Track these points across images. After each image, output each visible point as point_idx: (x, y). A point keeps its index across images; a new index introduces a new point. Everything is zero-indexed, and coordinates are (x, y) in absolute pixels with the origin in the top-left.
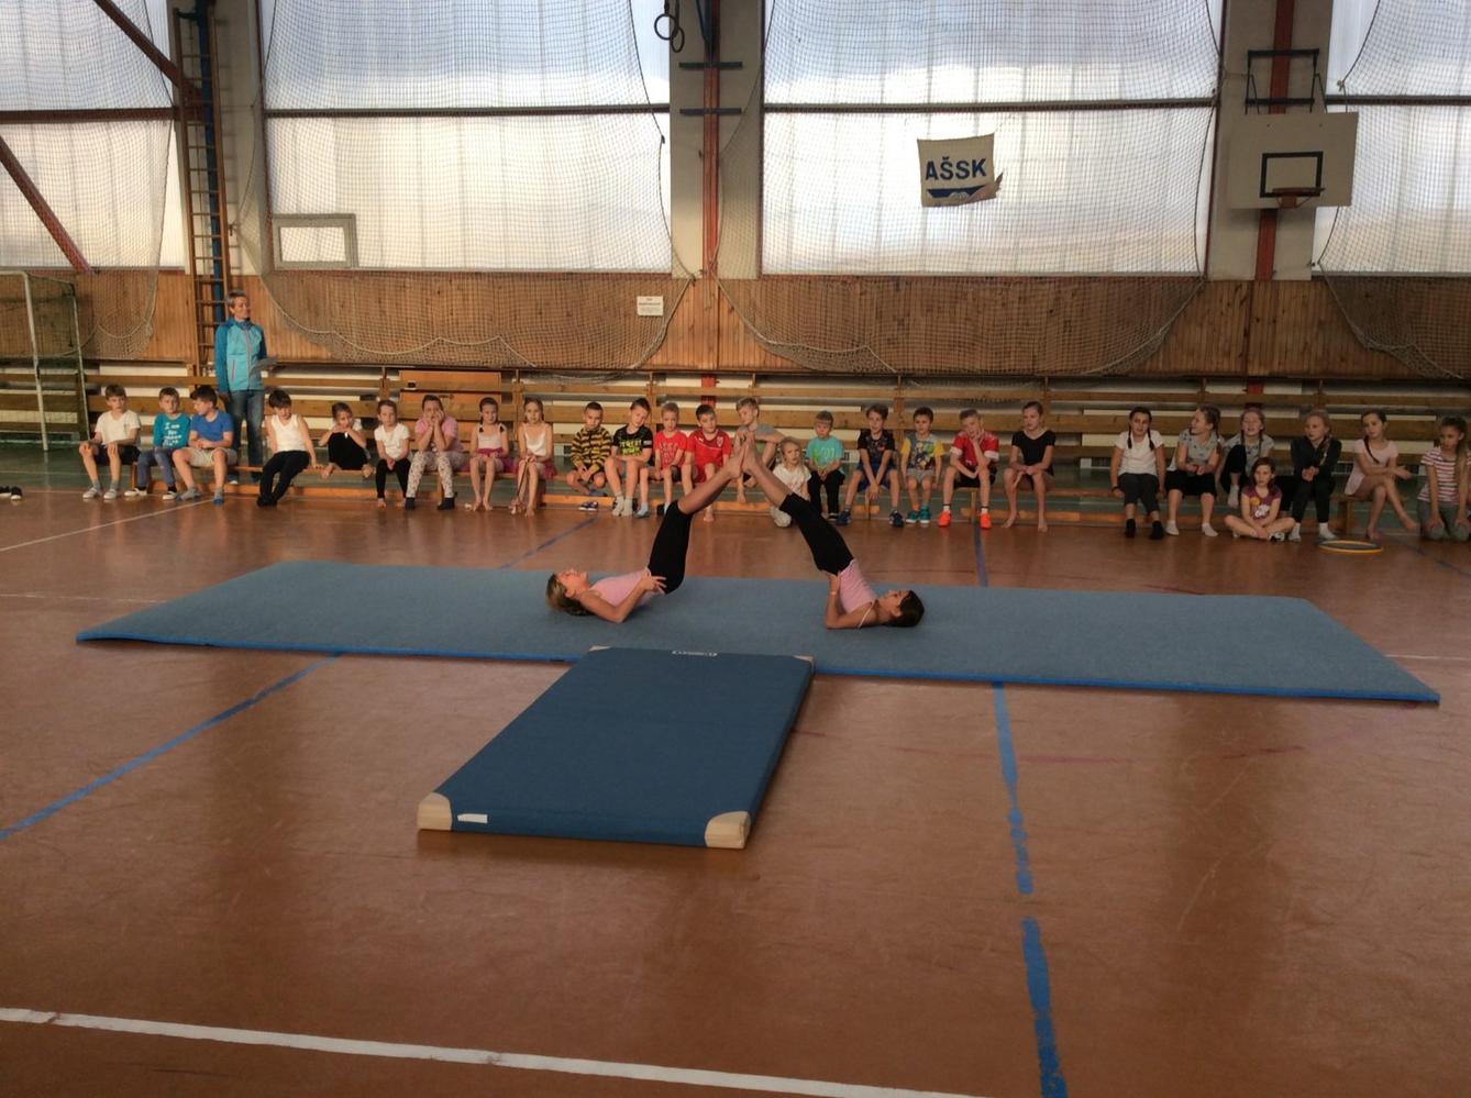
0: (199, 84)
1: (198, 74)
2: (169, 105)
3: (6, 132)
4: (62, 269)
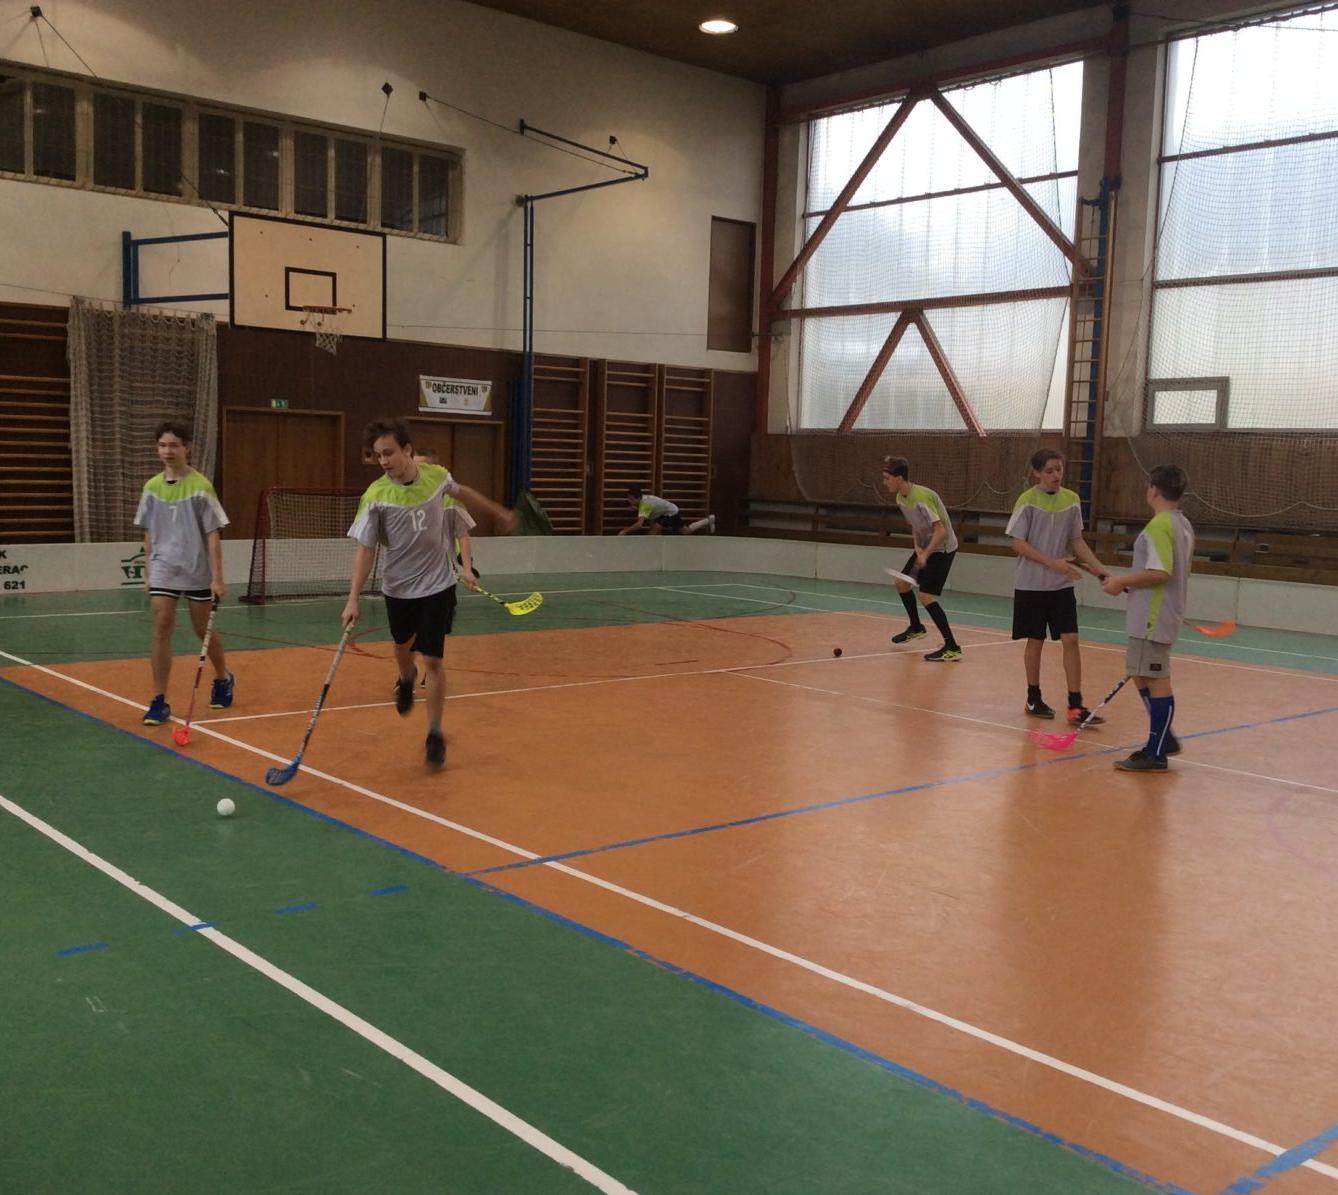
0: (1095, 263)
1: (1095, 253)
2: (1067, 284)
3: (932, 316)
4: (960, 432)
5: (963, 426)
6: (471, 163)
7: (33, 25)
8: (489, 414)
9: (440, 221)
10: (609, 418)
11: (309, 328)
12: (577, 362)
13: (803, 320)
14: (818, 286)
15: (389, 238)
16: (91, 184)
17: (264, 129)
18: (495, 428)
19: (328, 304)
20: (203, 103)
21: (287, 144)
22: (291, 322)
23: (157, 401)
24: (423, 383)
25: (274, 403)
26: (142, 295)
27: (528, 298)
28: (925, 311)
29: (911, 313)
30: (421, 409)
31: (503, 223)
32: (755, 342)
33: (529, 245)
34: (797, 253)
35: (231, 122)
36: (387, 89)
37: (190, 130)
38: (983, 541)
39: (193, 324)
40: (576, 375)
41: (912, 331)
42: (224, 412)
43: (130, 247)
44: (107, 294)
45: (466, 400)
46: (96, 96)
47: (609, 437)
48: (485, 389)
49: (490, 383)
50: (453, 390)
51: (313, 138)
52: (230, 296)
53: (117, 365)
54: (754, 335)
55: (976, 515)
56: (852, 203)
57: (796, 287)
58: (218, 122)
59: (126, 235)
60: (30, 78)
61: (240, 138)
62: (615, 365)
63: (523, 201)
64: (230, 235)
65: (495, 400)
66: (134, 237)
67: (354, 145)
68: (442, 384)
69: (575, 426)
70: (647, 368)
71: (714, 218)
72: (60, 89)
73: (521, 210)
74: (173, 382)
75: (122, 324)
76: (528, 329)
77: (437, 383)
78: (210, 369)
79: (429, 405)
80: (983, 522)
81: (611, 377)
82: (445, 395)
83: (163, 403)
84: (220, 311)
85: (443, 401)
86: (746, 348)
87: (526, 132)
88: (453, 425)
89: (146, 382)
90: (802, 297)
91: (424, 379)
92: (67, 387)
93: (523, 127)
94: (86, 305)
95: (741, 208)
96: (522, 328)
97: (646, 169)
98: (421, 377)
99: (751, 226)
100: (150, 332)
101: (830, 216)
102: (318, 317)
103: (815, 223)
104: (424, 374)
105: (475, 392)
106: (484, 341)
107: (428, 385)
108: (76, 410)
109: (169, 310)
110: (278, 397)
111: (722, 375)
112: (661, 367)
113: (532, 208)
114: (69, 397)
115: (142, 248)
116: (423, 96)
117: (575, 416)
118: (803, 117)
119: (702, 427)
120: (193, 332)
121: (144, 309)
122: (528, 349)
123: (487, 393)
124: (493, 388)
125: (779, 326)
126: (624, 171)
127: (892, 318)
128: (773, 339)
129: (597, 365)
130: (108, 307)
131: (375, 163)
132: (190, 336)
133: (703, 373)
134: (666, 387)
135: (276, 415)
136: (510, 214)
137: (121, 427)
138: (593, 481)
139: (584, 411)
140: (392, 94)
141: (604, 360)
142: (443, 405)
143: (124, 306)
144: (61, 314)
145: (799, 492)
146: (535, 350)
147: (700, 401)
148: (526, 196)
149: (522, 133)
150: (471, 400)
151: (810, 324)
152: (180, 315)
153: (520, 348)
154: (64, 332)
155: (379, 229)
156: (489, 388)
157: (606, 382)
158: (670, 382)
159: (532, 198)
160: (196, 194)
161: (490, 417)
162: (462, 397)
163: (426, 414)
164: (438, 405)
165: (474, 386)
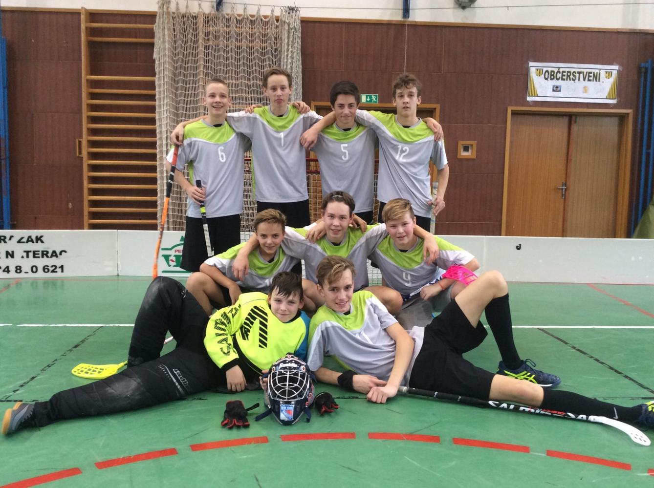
8: (614, 101)
18: (622, 118)
24: (533, 71)
25: (364, 98)
30: (529, 99)
39: (277, 21)
45: (585, 88)
49: (616, 67)
50: (569, 76)
53: (201, 62)
65: (620, 88)
68: (556, 70)
77: (550, 70)
79: (539, 92)
82: (560, 83)
85: (556, 89)
88: (571, 115)
91: (534, 67)
98: (531, 64)
100: (233, 29)
104: (536, 61)
105: (596, 77)
107: (539, 72)
108: (160, 107)
110: (368, 92)
123: (612, 80)
124: (620, 73)
132: (274, 31)
142: (557, 94)
150: (592, 87)
156: (615, 73)
161: (614, 106)
162: (581, 84)
163: (536, 103)
164: (550, 93)
165: (596, 71)
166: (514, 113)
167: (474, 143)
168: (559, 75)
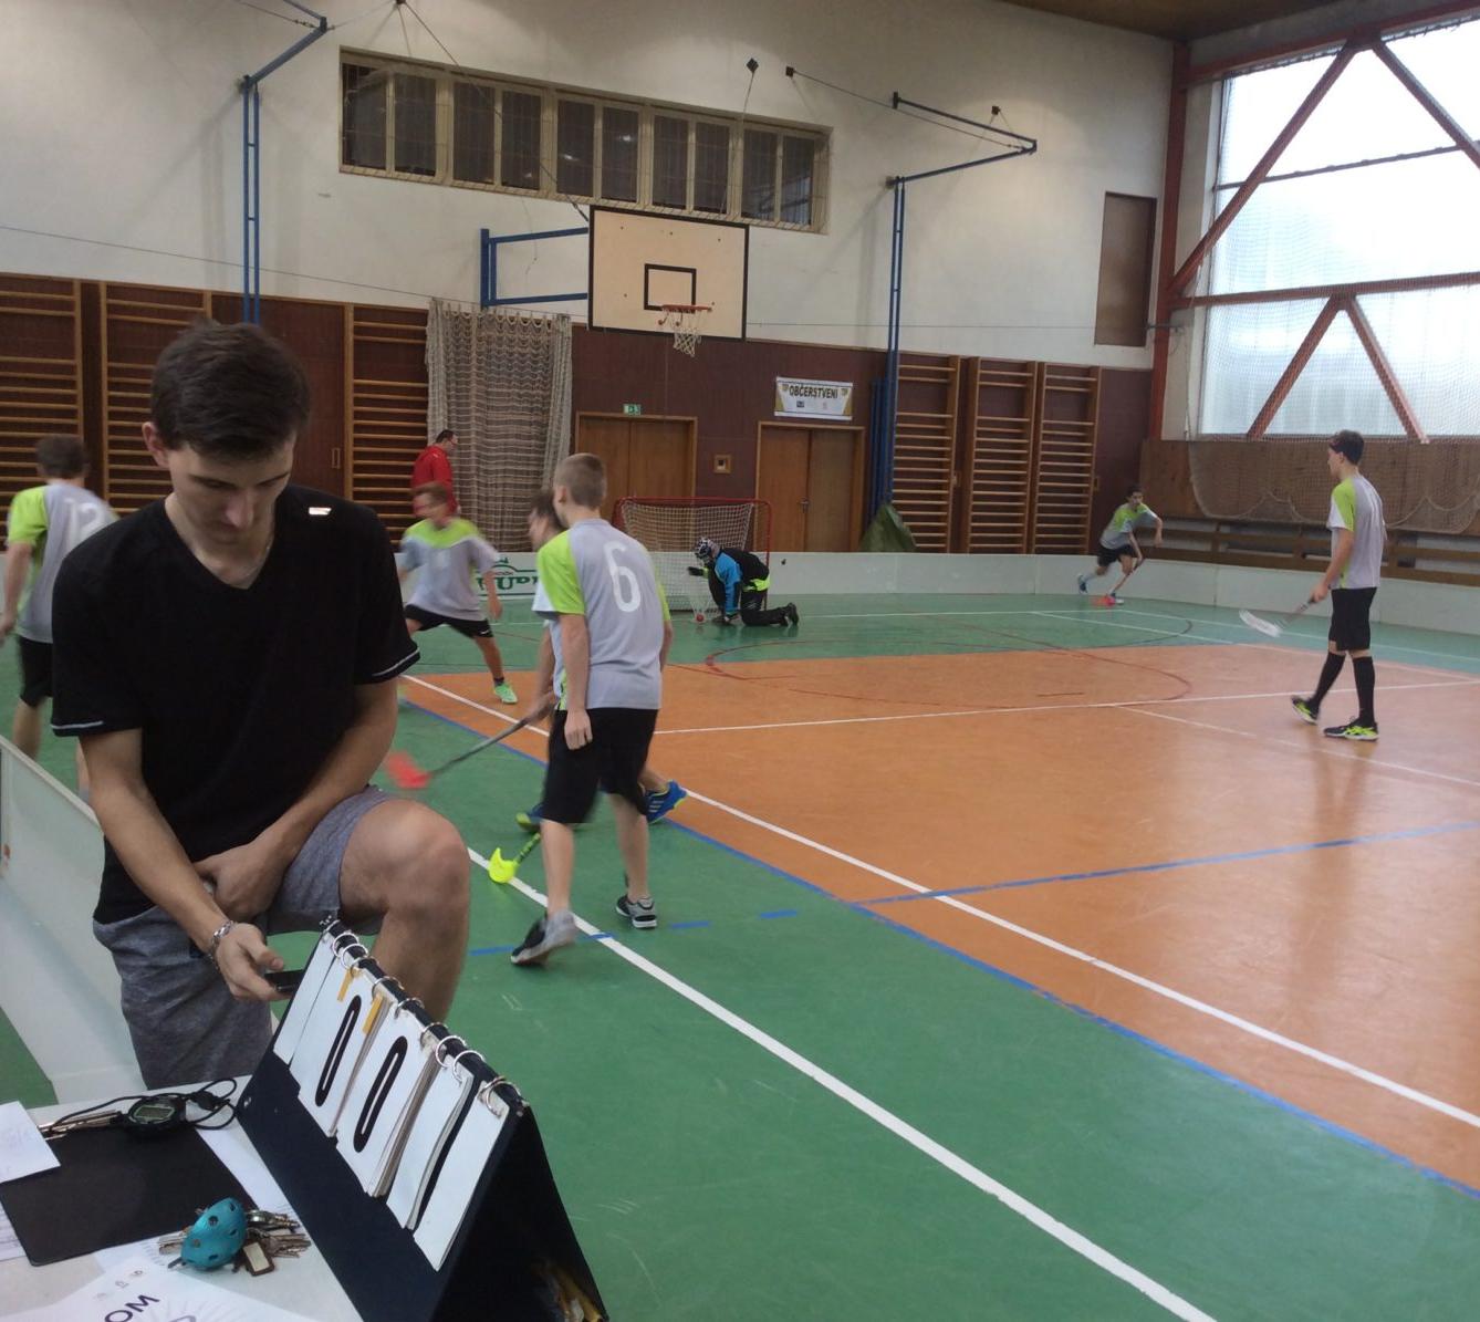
3: (1366, 302)
4: (1397, 438)
5: (1401, 431)
6: (839, 142)
7: (397, 12)
8: (849, 418)
9: (804, 210)
10: (981, 423)
11: (667, 329)
12: (946, 360)
13: (1208, 309)
14: (1228, 269)
15: (751, 228)
16: (450, 180)
17: (624, 114)
18: (855, 434)
19: (688, 303)
20: (562, 90)
21: (647, 131)
22: (649, 322)
23: (513, 407)
24: (780, 386)
25: (627, 409)
26: (499, 297)
27: (896, 291)
28: (1358, 297)
29: (1342, 298)
30: (777, 414)
31: (870, 209)
32: (1151, 335)
33: (898, 231)
34: (1204, 231)
35: (591, 108)
36: (752, 65)
37: (549, 119)
38: (1422, 565)
39: (549, 325)
40: (945, 375)
41: (1342, 320)
42: (577, 420)
43: (488, 244)
44: (465, 295)
45: (825, 404)
46: (457, 85)
47: (980, 444)
48: (845, 391)
49: (851, 384)
50: (811, 392)
51: (673, 122)
52: (589, 296)
53: (474, 369)
54: (1150, 327)
55: (1413, 536)
56: (1271, 174)
57: (1202, 270)
58: (577, 110)
59: (485, 233)
60: (392, 69)
61: (599, 125)
62: (988, 363)
63: (893, 183)
64: (591, 231)
65: (856, 404)
66: (492, 235)
67: (715, 128)
68: (800, 386)
69: (942, 432)
70: (1024, 366)
71: (1108, 194)
72: (422, 80)
73: (891, 192)
74: (526, 387)
75: (480, 326)
76: (894, 326)
77: (795, 385)
78: (565, 373)
79: (786, 406)
80: (1423, 543)
81: (984, 378)
82: (803, 399)
83: (517, 408)
84: (578, 312)
85: (800, 404)
86: (1140, 342)
87: (900, 105)
88: (810, 431)
89: (502, 386)
90: (1209, 284)
91: (780, 381)
92: (425, 392)
93: (896, 100)
94: (445, 308)
95: (1140, 181)
96: (888, 324)
97: (1034, 142)
98: (778, 379)
99: (1151, 202)
100: (506, 335)
101: (1245, 189)
102: (676, 316)
103: (1226, 197)
104: (783, 376)
105: (834, 394)
106: (845, 339)
107: (785, 388)
108: (434, 416)
109: (526, 311)
110: (630, 402)
111: (1111, 374)
112: (1041, 365)
113: (903, 191)
114: (427, 402)
115: (498, 245)
116: (790, 72)
117: (942, 421)
118: (1216, 76)
119: (1086, 433)
120: (549, 334)
121: (501, 310)
122: (893, 348)
123: (847, 396)
124: (854, 389)
125: (1178, 316)
126: (1009, 146)
127: (1317, 306)
128: (1172, 331)
129: (968, 364)
130: (466, 309)
131: (737, 147)
132: (546, 338)
133: (1089, 371)
134: (1045, 387)
135: (630, 421)
136: (879, 197)
137: (477, 433)
138: (960, 493)
139: (952, 415)
140: (757, 70)
141: (977, 358)
142: (800, 409)
143: (482, 309)
144: (420, 316)
145: (1197, 507)
146: (901, 348)
147: (1084, 404)
148: (898, 178)
149: (895, 106)
150: (831, 403)
151: (1218, 313)
152: (538, 316)
153: (884, 346)
154: (423, 335)
155: (739, 220)
156: (850, 390)
157: (979, 383)
158: (1050, 382)
159: (904, 180)
160: (554, 185)
161: (850, 423)
162: (820, 400)
163: (783, 419)
164: (795, 409)
165: (834, 388)
166: (764, 427)
167: (728, 457)
168: (802, 391)
